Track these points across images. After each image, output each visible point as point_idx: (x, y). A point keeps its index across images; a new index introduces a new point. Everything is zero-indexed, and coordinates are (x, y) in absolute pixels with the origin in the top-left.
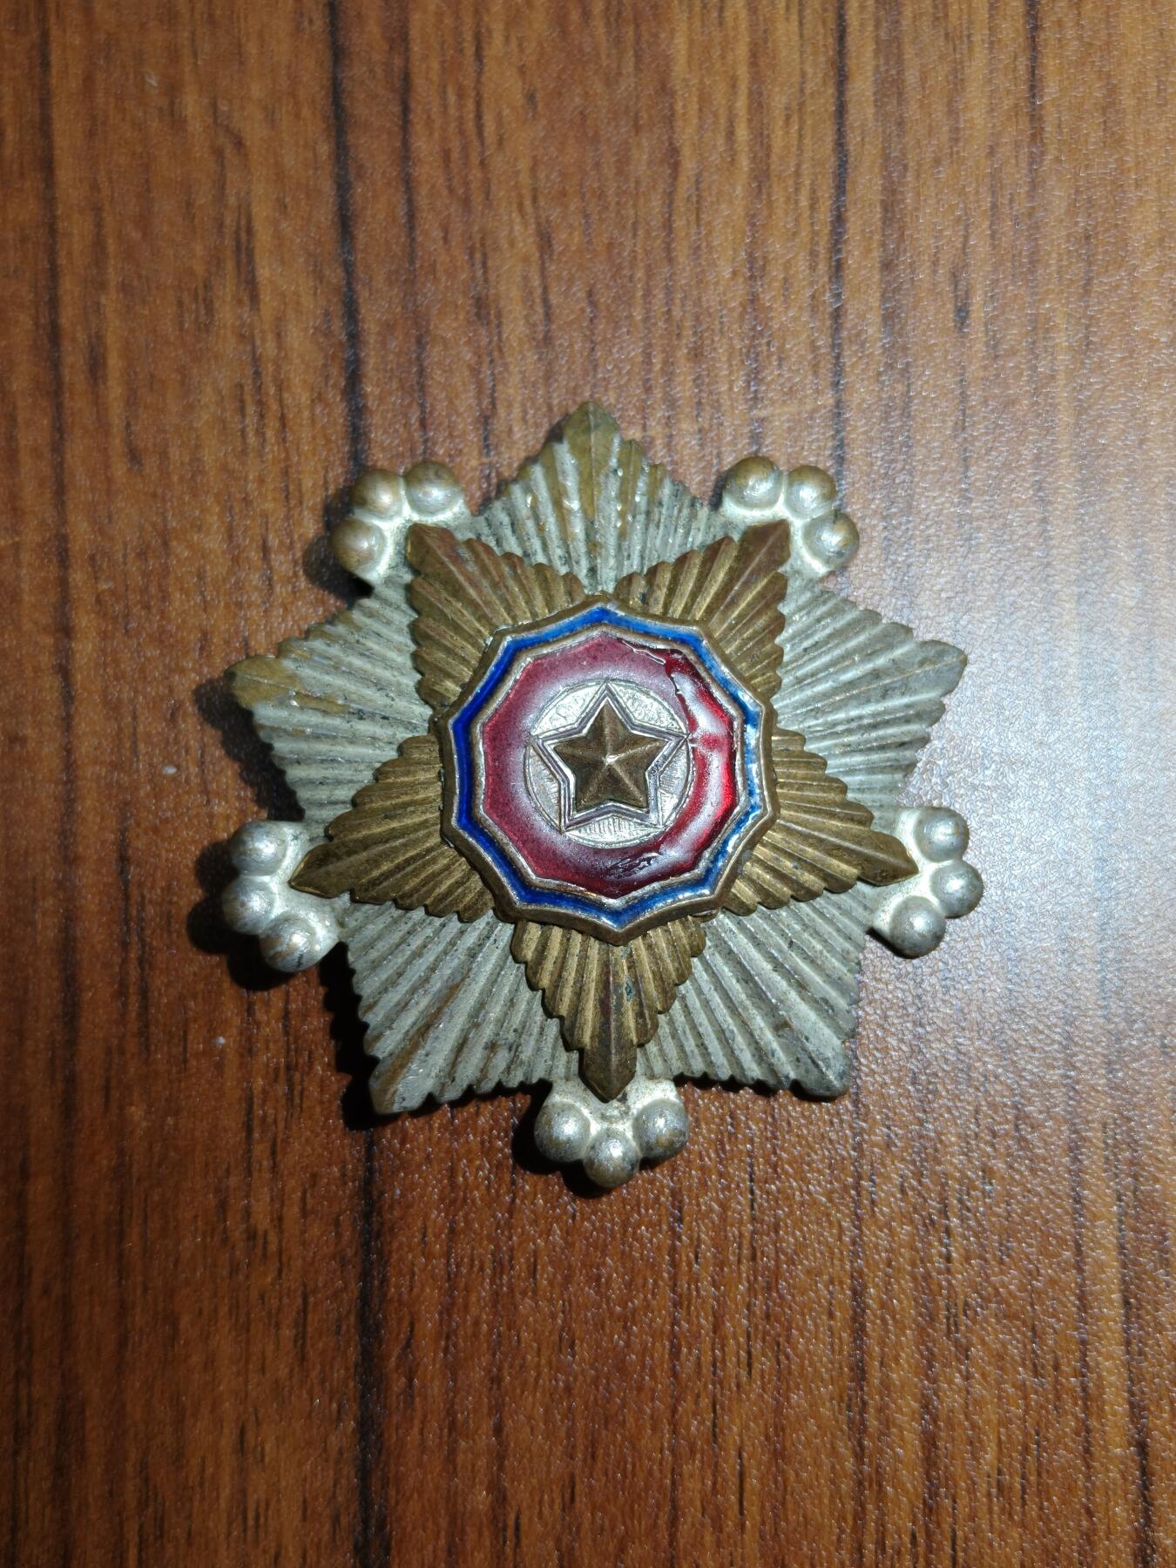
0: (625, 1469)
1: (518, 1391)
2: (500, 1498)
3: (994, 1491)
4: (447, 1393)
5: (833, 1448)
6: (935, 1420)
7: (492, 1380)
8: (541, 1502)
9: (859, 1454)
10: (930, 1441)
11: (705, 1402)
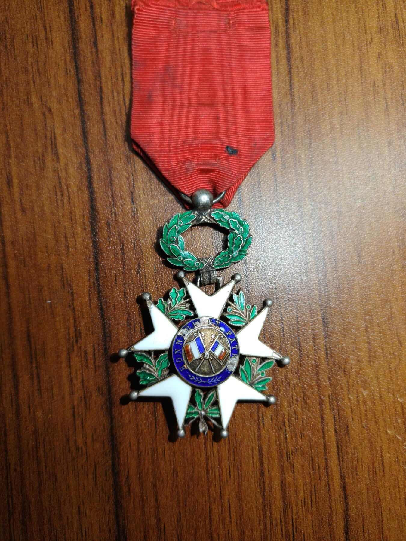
0: (195, 508)
1: (162, 488)
2: (159, 520)
3: (303, 505)
4: (140, 491)
5: (256, 497)
6: (285, 486)
7: (154, 486)
8: (171, 520)
9: (263, 497)
10: (283, 491)
11: (217, 487)
